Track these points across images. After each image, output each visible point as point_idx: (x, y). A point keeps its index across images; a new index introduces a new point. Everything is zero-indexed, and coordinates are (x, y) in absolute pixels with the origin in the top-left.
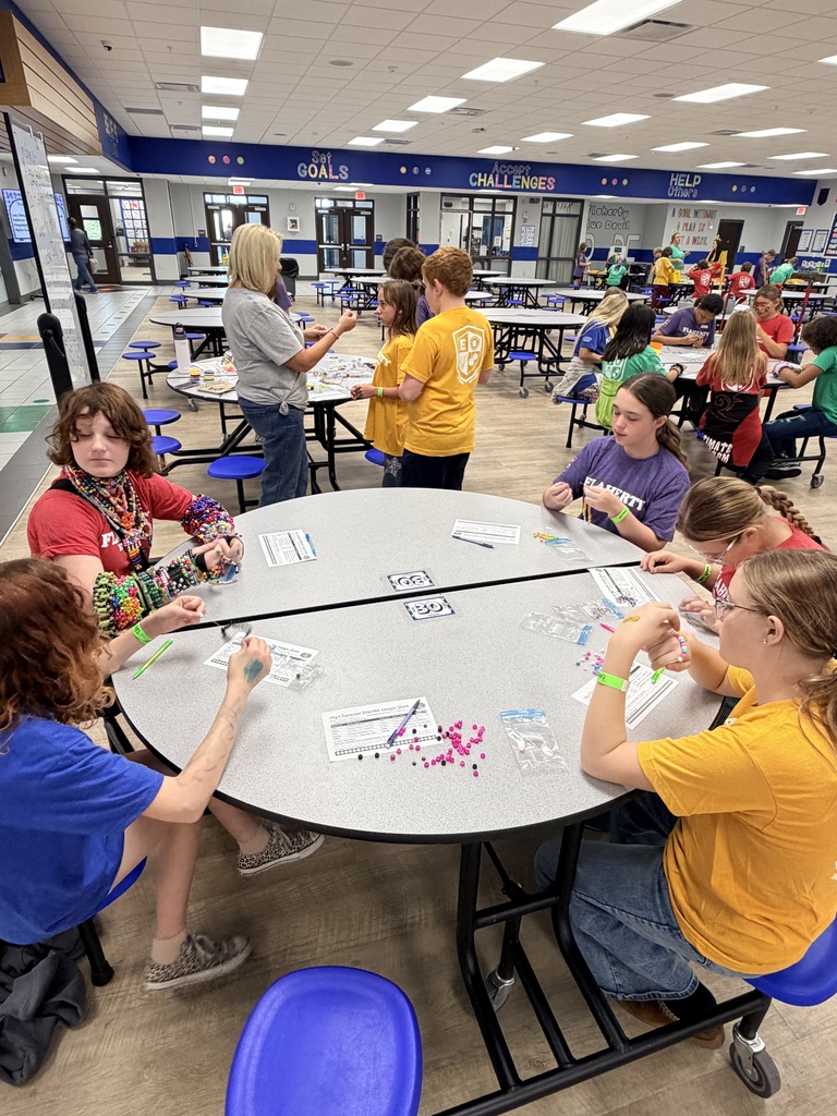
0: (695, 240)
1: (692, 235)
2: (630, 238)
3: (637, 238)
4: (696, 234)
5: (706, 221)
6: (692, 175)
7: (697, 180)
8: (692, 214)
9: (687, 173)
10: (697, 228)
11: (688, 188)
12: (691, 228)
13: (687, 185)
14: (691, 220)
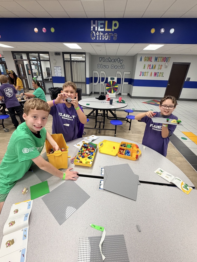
0: (155, 74)
1: (153, 71)
2: (125, 73)
3: (129, 73)
4: (156, 70)
5: (163, 63)
6: (110, 20)
7: (115, 25)
8: (153, 59)
9: (105, 19)
10: (157, 67)
11: (108, 32)
12: (153, 67)
13: (106, 30)
14: (153, 63)
